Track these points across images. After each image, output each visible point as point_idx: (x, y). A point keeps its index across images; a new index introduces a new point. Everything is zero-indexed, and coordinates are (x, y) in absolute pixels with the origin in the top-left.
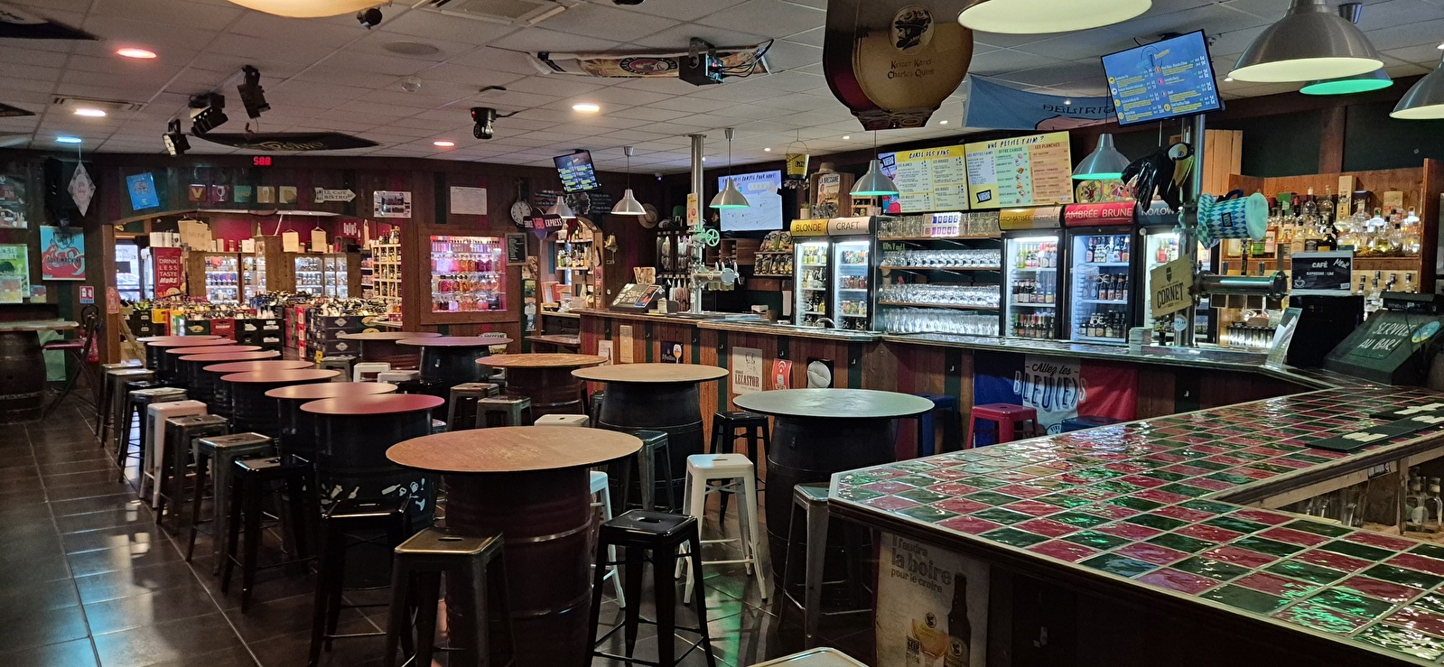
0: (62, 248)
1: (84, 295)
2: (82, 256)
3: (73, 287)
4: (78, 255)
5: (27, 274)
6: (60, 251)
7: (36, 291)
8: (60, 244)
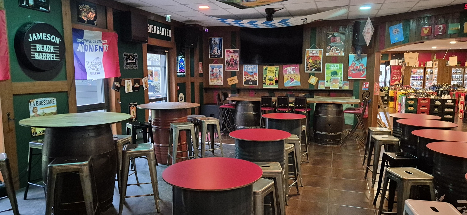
0: (357, 64)
1: (364, 86)
2: (365, 68)
3: (360, 82)
4: (364, 67)
5: (342, 76)
6: (356, 65)
7: (344, 84)
8: (357, 62)
